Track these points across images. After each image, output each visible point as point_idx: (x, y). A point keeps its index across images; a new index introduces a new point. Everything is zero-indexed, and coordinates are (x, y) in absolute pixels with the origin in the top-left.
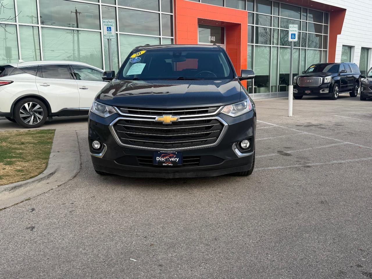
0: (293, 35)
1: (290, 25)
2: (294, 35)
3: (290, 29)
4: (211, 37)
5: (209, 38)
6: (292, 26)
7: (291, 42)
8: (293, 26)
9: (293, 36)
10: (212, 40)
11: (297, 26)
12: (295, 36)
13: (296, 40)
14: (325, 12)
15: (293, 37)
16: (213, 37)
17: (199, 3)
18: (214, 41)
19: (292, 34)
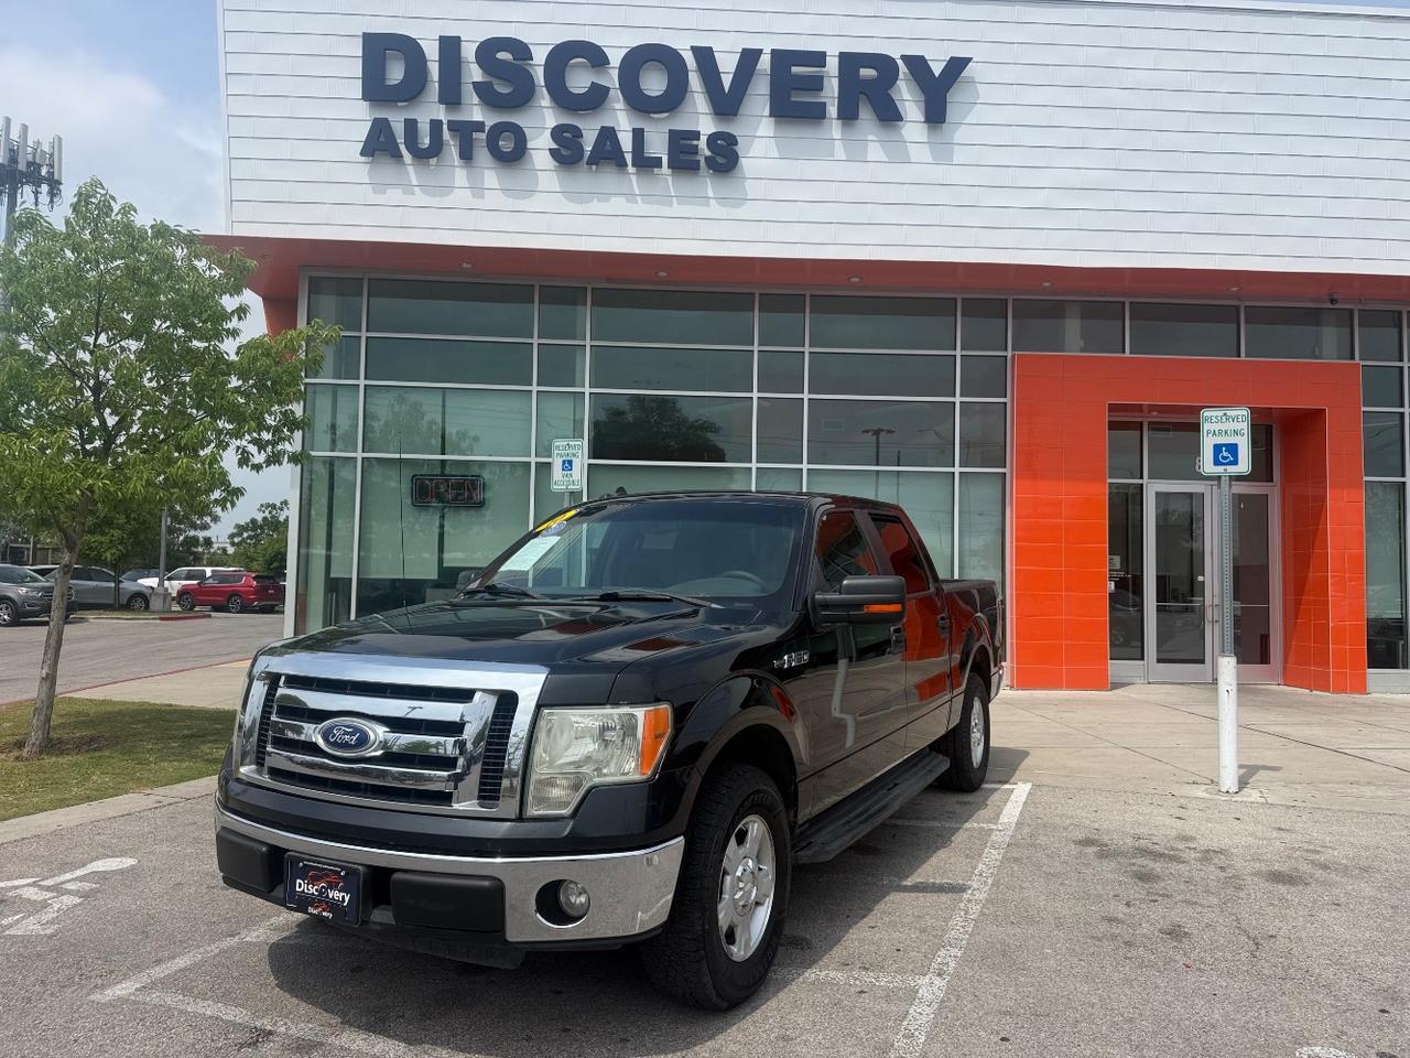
0: (1227, 453)
1: (1209, 413)
2: (1233, 449)
3: (1206, 427)
6: (1215, 414)
7: (1217, 474)
8: (1221, 413)
9: (1225, 454)
11: (1245, 413)
12: (1235, 454)
13: (1244, 465)
15: (1224, 458)
17: (1122, 355)
19: (1217, 448)
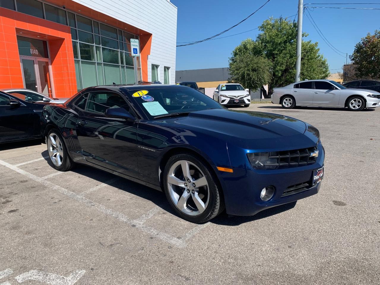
1: (132, 40)
2: (136, 49)
3: (132, 43)
4: (33, 50)
5: (31, 51)
7: (134, 57)
8: (134, 40)
9: (135, 51)
10: (35, 53)
11: (138, 41)
12: (137, 52)
13: (138, 55)
14: (136, 35)
15: (135, 52)
16: (35, 50)
17: (15, 11)
18: (37, 54)
19: (134, 49)
